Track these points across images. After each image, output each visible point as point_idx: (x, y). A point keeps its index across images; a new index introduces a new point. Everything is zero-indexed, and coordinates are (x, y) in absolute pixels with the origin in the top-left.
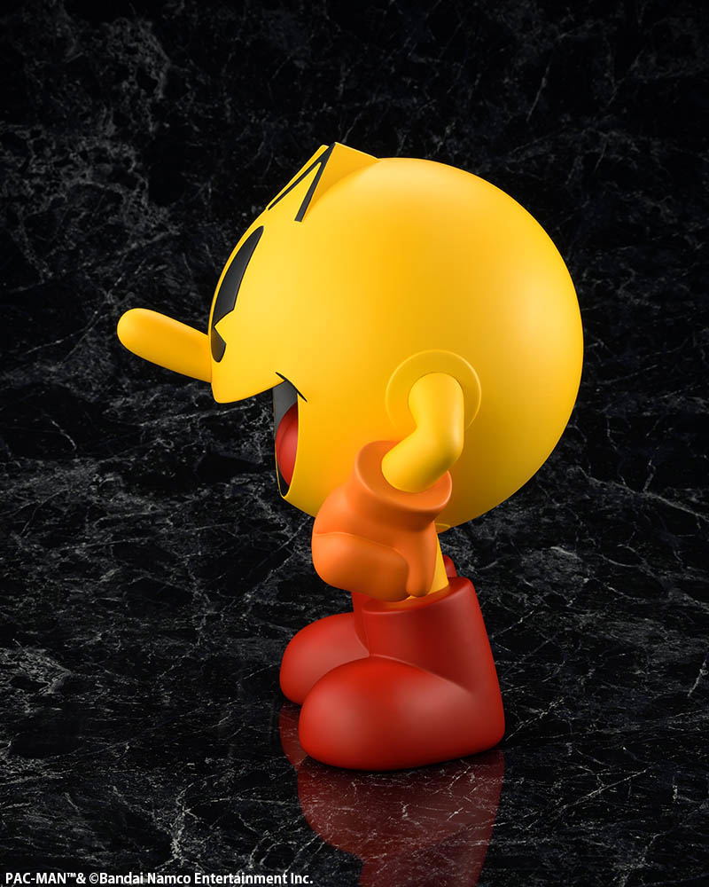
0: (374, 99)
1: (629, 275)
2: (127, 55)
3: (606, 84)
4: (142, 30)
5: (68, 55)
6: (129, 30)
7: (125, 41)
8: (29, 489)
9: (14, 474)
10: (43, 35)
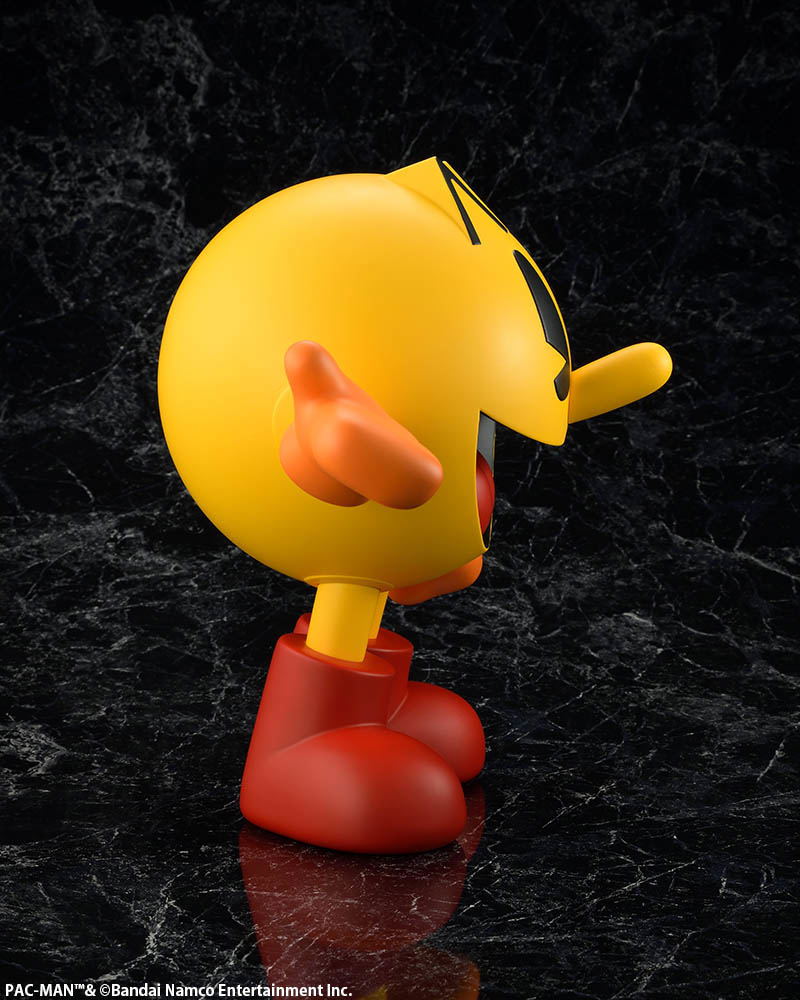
0: (442, 105)
1: (730, 305)
2: (163, 57)
3: (708, 87)
4: (181, 29)
5: (96, 57)
6: (166, 28)
7: (161, 41)
8: (38, 546)
9: (23, 529)
10: (69, 35)
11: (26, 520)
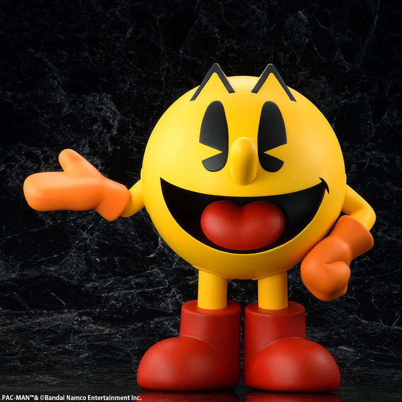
1: (384, 225)
2: (96, 112)
3: (369, 126)
6: (98, 99)
7: (95, 104)
8: (39, 323)
9: (30, 316)
10: (49, 102)
11: (32, 313)
